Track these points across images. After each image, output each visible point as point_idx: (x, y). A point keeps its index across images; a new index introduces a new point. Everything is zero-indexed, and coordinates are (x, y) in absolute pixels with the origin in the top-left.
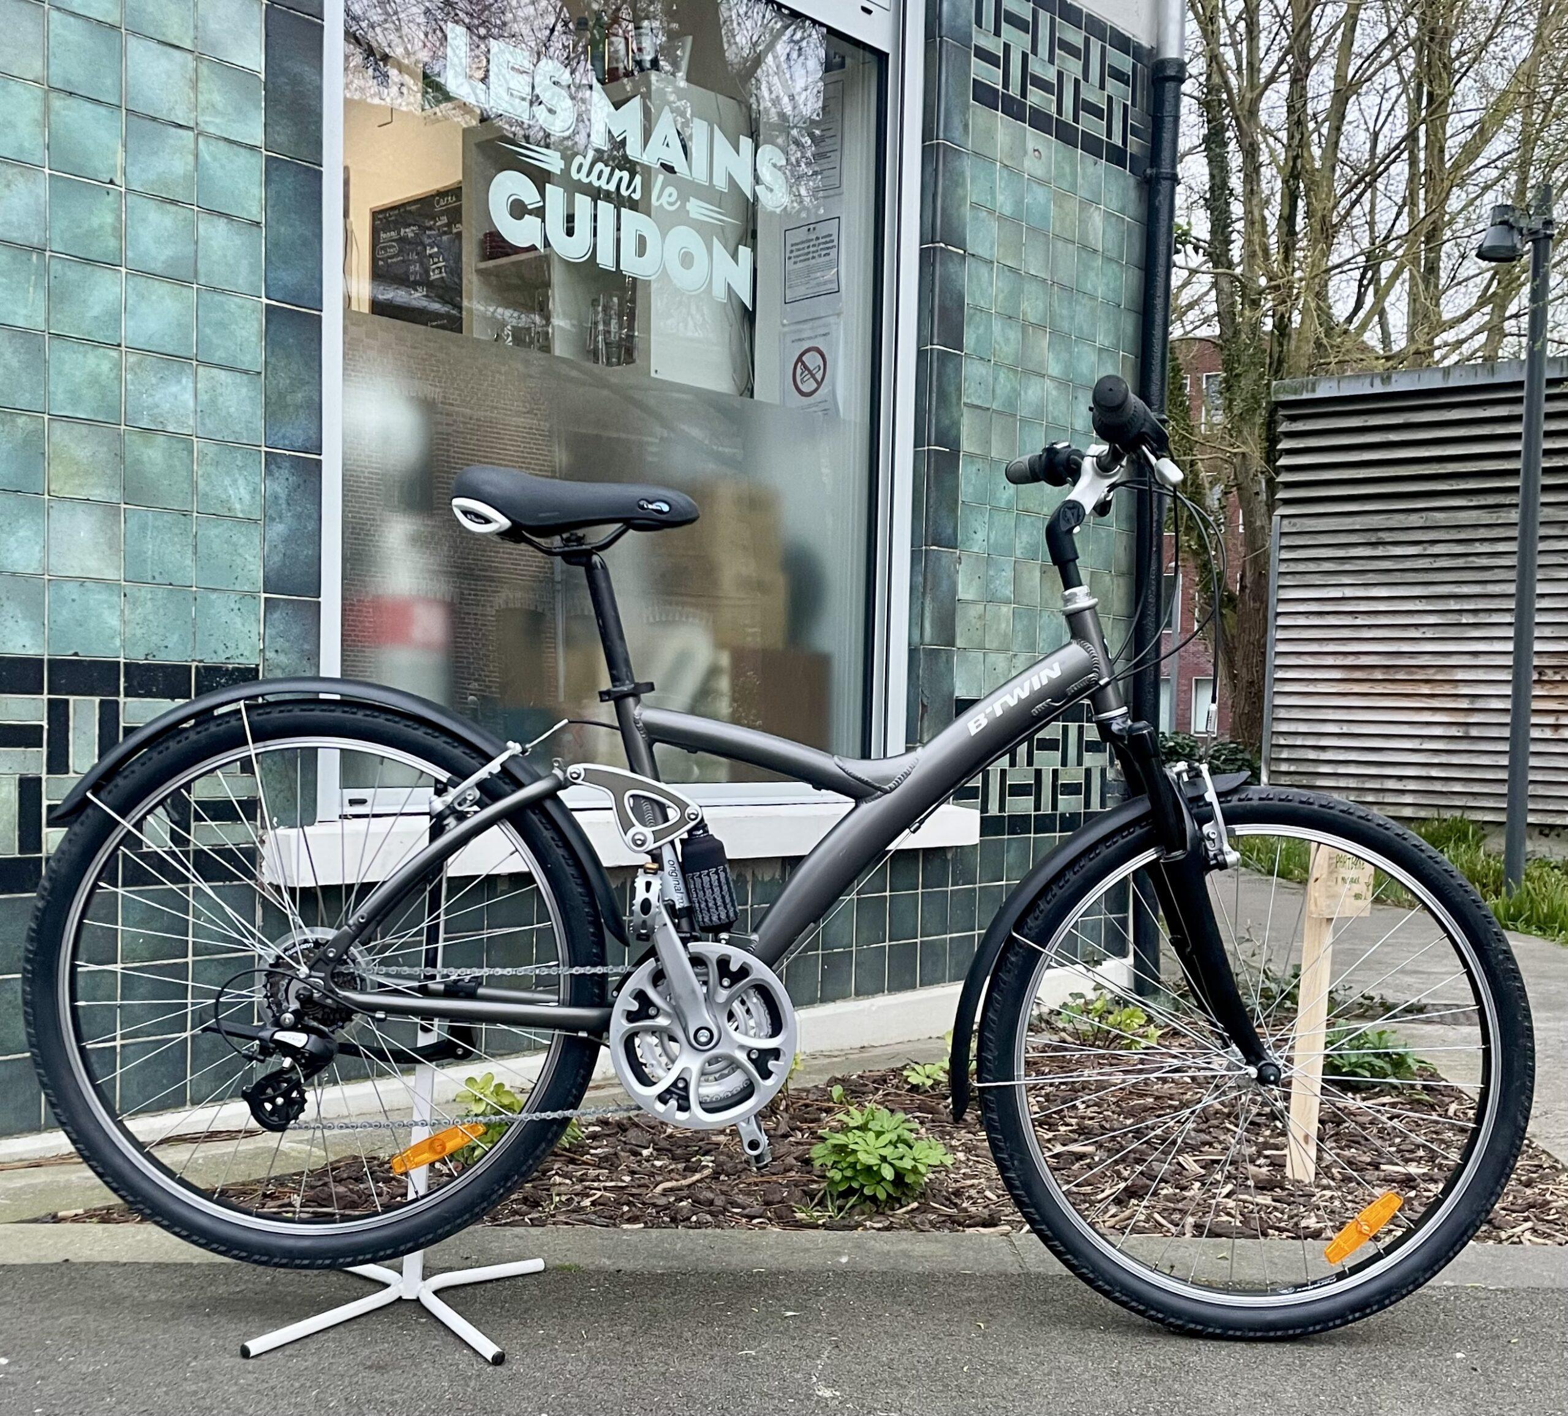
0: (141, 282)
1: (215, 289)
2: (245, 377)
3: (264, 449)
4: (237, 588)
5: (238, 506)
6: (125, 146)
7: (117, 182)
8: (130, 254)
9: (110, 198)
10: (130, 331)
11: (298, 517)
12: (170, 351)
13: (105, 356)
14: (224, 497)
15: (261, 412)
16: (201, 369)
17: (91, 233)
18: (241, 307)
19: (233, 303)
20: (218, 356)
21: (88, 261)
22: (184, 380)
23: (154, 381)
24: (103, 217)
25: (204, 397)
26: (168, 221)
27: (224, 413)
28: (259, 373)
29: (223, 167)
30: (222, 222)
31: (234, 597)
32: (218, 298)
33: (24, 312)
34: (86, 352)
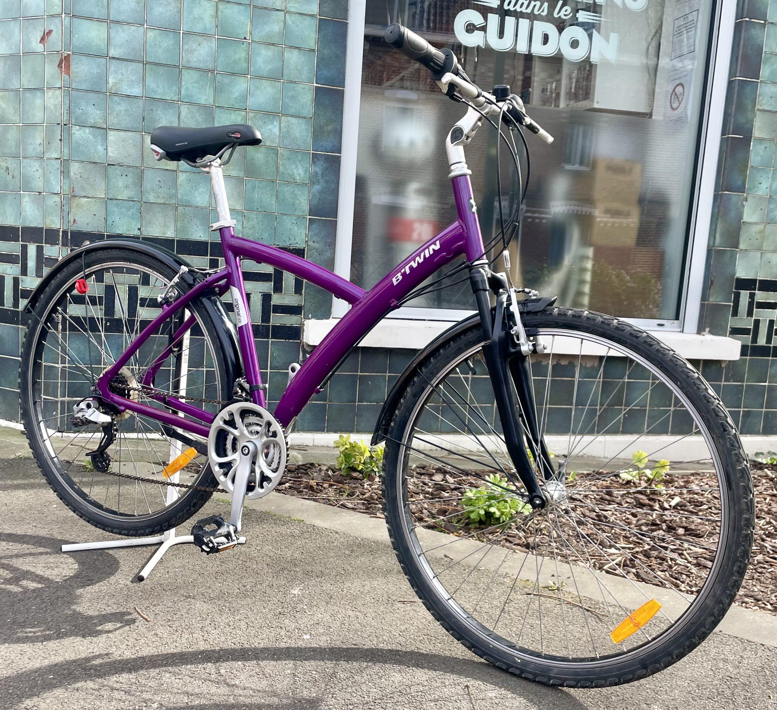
0: (257, 82)
1: (291, 82)
2: (304, 120)
3: (311, 152)
4: (296, 213)
5: (298, 178)
6: (251, 22)
7: (248, 38)
8: (252, 69)
9: (244, 46)
10: (251, 102)
11: (327, 182)
12: (269, 110)
13: (239, 114)
14: (291, 173)
15: (310, 135)
16: (283, 117)
17: (235, 62)
18: (304, 89)
19: (299, 87)
20: (292, 111)
21: (233, 74)
22: (275, 123)
23: (261, 123)
24: (241, 54)
25: (284, 130)
26: (270, 53)
27: (293, 136)
28: (311, 118)
29: (297, 26)
30: (296, 52)
31: (294, 218)
32: (293, 85)
33: (204, 97)
34: (230, 114)
